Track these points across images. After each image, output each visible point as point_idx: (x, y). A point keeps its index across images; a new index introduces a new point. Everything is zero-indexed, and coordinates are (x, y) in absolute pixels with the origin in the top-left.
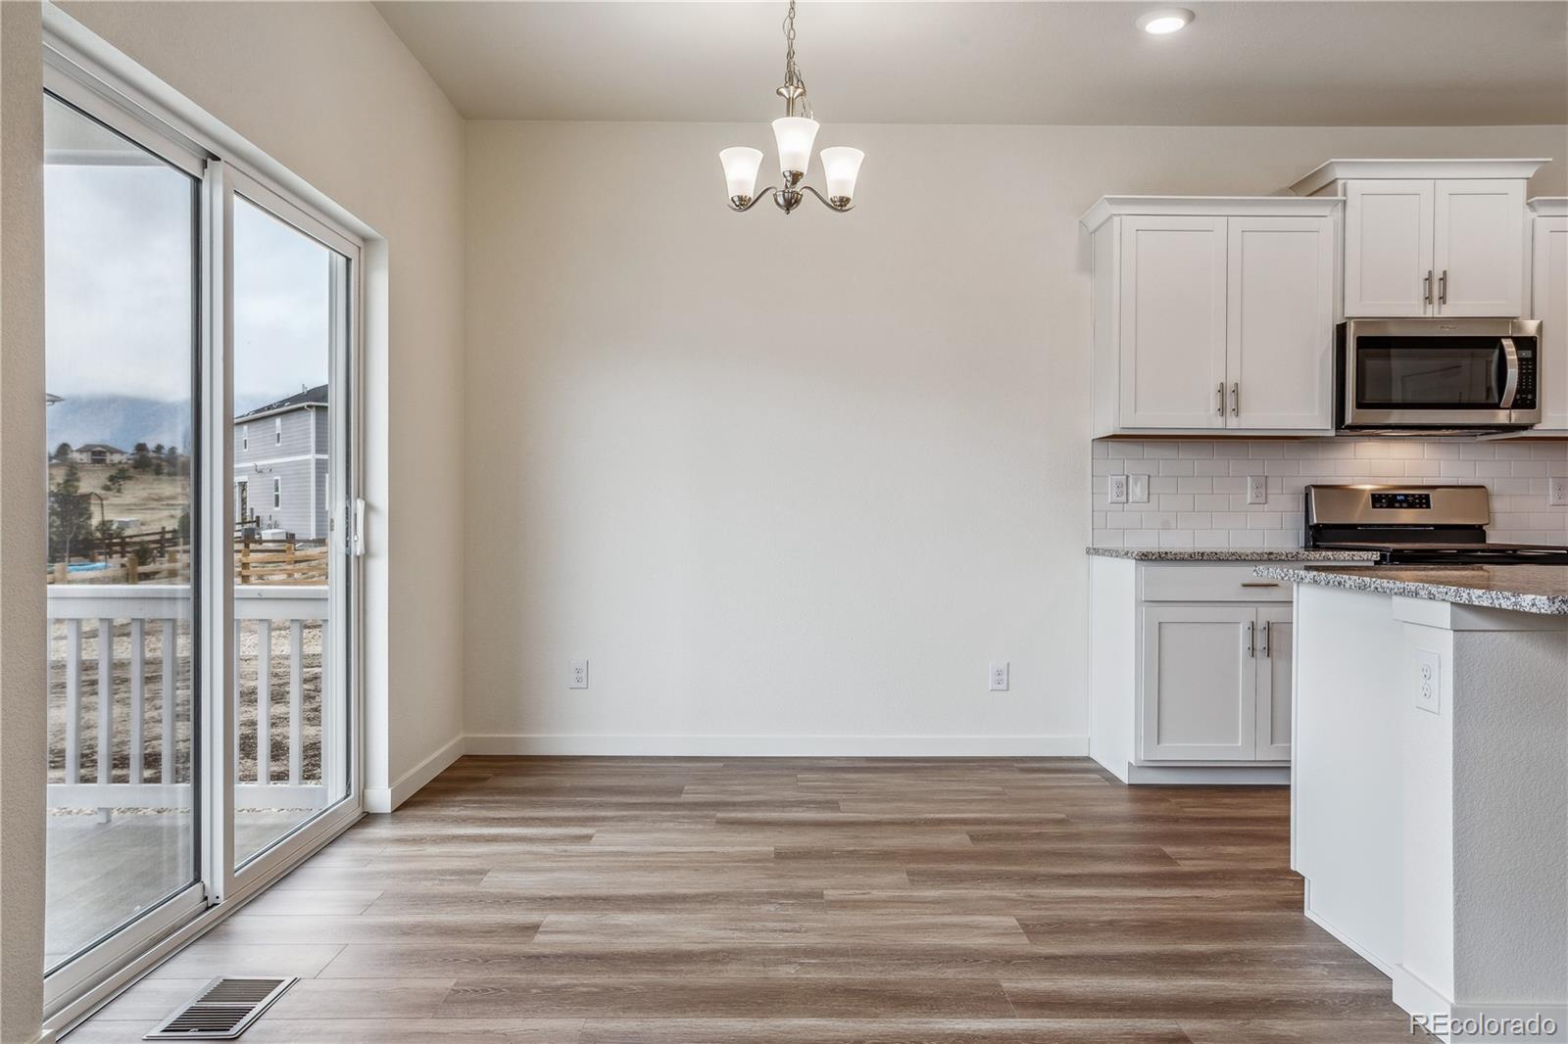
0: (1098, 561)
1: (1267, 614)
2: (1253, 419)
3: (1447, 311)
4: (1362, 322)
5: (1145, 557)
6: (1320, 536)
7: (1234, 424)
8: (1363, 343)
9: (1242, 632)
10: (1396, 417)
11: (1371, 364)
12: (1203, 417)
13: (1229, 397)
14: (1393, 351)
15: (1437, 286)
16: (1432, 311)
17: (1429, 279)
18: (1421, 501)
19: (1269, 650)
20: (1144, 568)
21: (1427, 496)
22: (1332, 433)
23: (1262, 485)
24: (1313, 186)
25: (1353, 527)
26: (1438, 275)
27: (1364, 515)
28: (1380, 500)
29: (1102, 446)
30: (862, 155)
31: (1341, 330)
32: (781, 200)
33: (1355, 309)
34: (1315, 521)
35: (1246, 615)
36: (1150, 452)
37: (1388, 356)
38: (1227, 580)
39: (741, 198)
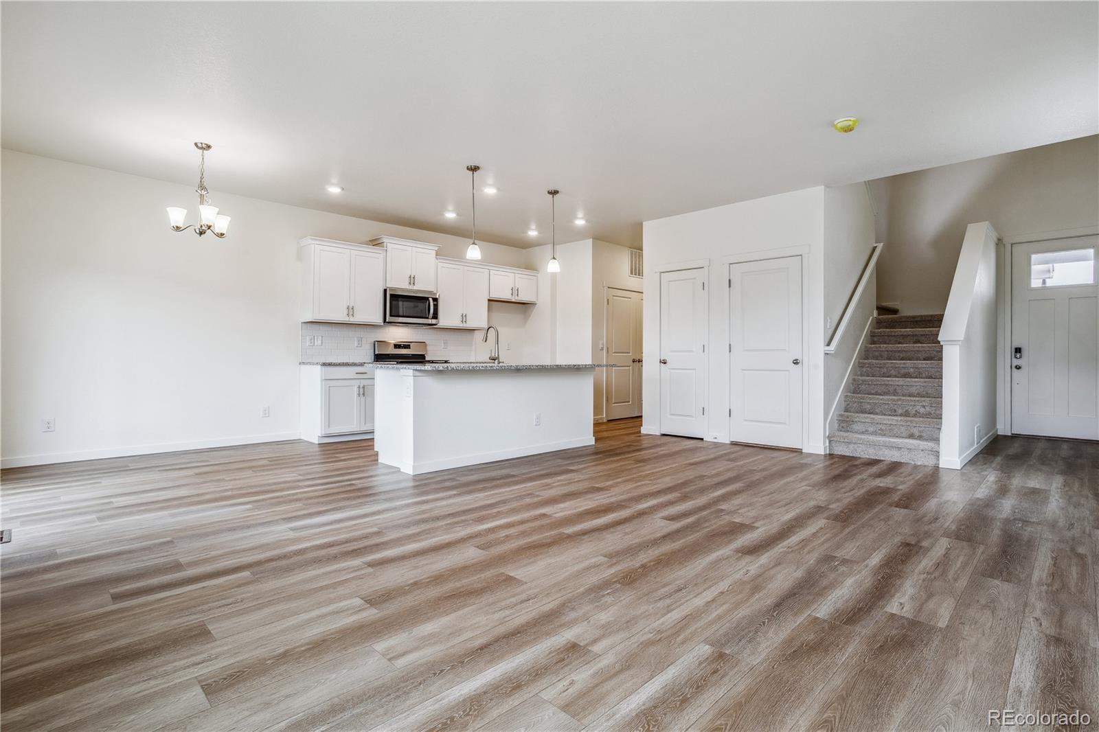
0: (303, 366)
1: (363, 383)
2: (358, 319)
3: (415, 288)
4: (391, 289)
5: (324, 364)
6: (380, 358)
7: (352, 320)
8: (392, 296)
9: (355, 390)
10: (401, 320)
11: (394, 303)
12: (342, 317)
13: (351, 310)
14: (400, 299)
15: (412, 280)
16: (411, 287)
17: (410, 277)
18: (407, 347)
19: (364, 394)
20: (324, 368)
21: (410, 345)
22: (382, 324)
23: (360, 340)
24: (376, 243)
25: (388, 355)
26: (412, 276)
27: (391, 351)
28: (397, 346)
29: (304, 325)
30: (229, 219)
31: (385, 291)
32: (198, 232)
33: (390, 284)
34: (377, 353)
35: (357, 383)
36: (322, 327)
37: (398, 301)
38: (350, 372)
39: (177, 227)
